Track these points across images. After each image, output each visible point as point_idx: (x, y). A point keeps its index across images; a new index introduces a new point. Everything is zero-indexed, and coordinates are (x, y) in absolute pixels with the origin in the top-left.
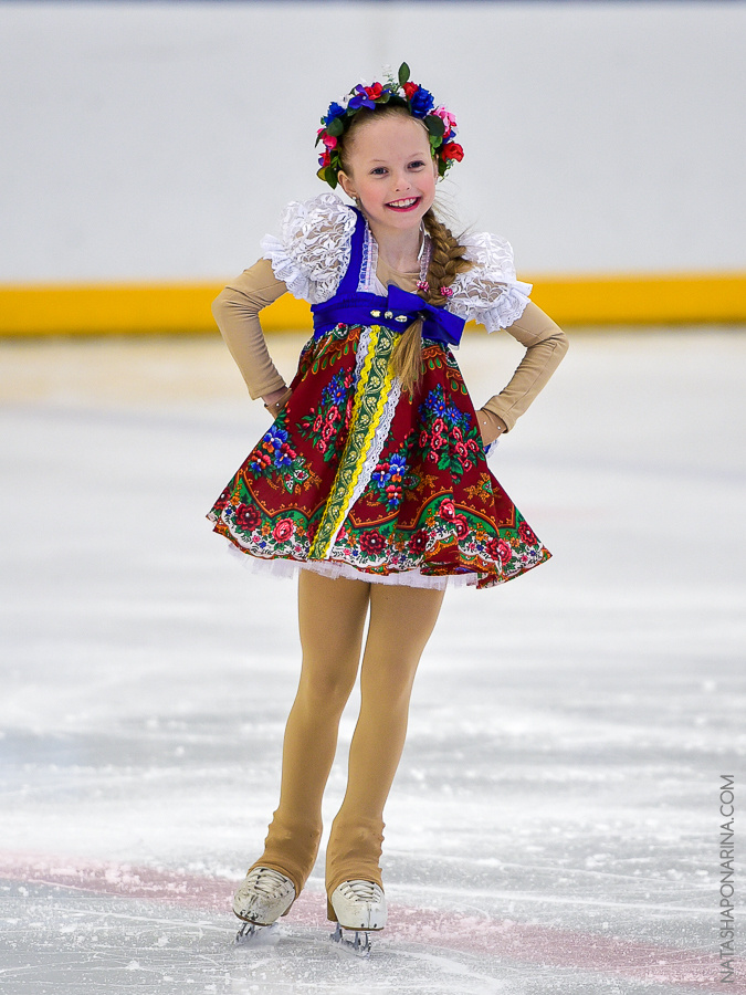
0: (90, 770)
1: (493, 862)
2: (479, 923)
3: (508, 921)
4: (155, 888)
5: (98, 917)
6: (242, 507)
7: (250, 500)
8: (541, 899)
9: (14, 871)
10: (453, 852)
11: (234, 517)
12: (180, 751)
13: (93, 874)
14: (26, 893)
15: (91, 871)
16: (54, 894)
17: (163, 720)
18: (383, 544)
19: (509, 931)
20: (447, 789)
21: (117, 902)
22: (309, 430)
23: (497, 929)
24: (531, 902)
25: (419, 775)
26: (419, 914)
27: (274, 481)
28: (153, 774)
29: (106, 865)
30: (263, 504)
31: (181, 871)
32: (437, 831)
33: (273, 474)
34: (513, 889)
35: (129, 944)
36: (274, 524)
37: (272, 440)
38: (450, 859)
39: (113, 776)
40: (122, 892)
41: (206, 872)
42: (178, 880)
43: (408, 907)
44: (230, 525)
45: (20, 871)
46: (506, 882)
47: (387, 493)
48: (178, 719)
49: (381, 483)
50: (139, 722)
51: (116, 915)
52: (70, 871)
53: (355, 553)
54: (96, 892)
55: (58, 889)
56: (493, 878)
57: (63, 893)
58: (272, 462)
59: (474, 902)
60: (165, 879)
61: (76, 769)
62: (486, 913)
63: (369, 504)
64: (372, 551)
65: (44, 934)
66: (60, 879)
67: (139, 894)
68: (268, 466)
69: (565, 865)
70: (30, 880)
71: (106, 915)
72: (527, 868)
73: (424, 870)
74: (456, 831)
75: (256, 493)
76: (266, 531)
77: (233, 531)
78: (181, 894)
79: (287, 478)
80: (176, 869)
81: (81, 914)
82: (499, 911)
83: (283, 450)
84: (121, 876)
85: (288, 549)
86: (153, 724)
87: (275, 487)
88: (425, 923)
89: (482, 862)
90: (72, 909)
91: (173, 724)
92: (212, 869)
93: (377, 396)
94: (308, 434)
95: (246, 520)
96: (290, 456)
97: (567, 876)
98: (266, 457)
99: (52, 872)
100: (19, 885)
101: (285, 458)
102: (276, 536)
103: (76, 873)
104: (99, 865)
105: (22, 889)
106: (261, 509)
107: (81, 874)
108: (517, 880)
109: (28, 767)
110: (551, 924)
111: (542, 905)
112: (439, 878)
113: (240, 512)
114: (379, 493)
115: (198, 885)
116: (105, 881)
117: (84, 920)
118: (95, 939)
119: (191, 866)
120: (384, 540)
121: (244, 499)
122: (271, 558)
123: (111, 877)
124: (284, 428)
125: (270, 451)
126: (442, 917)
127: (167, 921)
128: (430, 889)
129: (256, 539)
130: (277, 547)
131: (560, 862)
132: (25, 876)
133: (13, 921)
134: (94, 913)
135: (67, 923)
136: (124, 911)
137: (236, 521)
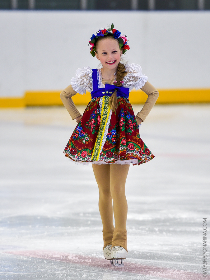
0: (64, 228)
1: (177, 254)
2: (173, 271)
3: (182, 270)
4: (82, 261)
5: (66, 269)
6: (71, 149)
7: (74, 147)
8: (191, 264)
9: (43, 256)
10: (166, 251)
11: (70, 152)
12: (89, 222)
13: (65, 257)
14: (46, 262)
15: (64, 256)
16: (54, 262)
17: (84, 214)
18: (113, 154)
19: (182, 273)
20: (164, 233)
21: (72, 265)
22: (88, 126)
23: (179, 273)
24: (188, 265)
25: (157, 229)
26: (157, 268)
27: (80, 141)
28: (82, 229)
29: (69, 254)
30: (77, 147)
31: (90, 256)
32: (162, 245)
33: (79, 139)
34: (183, 261)
35: (75, 276)
36: (81, 152)
37: (78, 130)
38: (165, 253)
39: (71, 229)
40: (73, 262)
41: (97, 256)
42: (89, 259)
43: (153, 266)
44: (69, 154)
45: (45, 256)
46: (181, 260)
47: (112, 140)
48: (89, 213)
49: (110, 138)
50: (78, 214)
51: (71, 269)
52: (58, 256)
53: (105, 158)
54: (66, 262)
55: (55, 261)
56: (177, 259)
57: (56, 262)
58: (79, 136)
59: (172, 265)
60: (85, 258)
61: (60, 227)
62: (175, 268)
63: (107, 144)
64: (110, 157)
65: (51, 273)
66: (56, 258)
67: (78, 262)
68: (78, 137)
69: (198, 255)
70: (47, 259)
71: (69, 268)
72: (187, 256)
73: (158, 256)
74: (167, 245)
75: (75, 145)
76: (79, 154)
77: (70, 156)
78: (89, 263)
79: (83, 139)
80: (88, 255)
81: (61, 268)
82: (179, 268)
83: (81, 132)
84: (73, 257)
85: (86, 159)
86: (81, 215)
87: (80, 142)
88: (158, 271)
89: (174, 254)
90: (59, 267)
91: (87, 215)
92: (98, 256)
93: (107, 114)
94: (87, 127)
95: (73, 152)
96: (83, 134)
97: (198, 258)
98: (77, 134)
99: (53, 256)
100: (44, 260)
101: (82, 134)
102: (82, 156)
103: (60, 257)
104: (67, 254)
105: (45, 261)
106: (77, 149)
107: (61, 257)
108: (184, 259)
109: (46, 227)
110: (194, 271)
111: (191, 266)
112: (162, 258)
113: (71, 150)
114: (110, 141)
115: (95, 260)
116: (68, 259)
117: (63, 270)
118: (65, 275)
119: (92, 255)
120: (113, 153)
121: (72, 147)
122: (82, 162)
123: (70, 258)
124: (81, 126)
125: (78, 133)
126: (163, 269)
127: (86, 270)
128: (160, 261)
129: (77, 157)
130: (83, 159)
131: (197, 254)
132: (46, 257)
133: (42, 270)
134: (65, 268)
135: (58, 270)
136: (73, 267)
137: (70, 153)
